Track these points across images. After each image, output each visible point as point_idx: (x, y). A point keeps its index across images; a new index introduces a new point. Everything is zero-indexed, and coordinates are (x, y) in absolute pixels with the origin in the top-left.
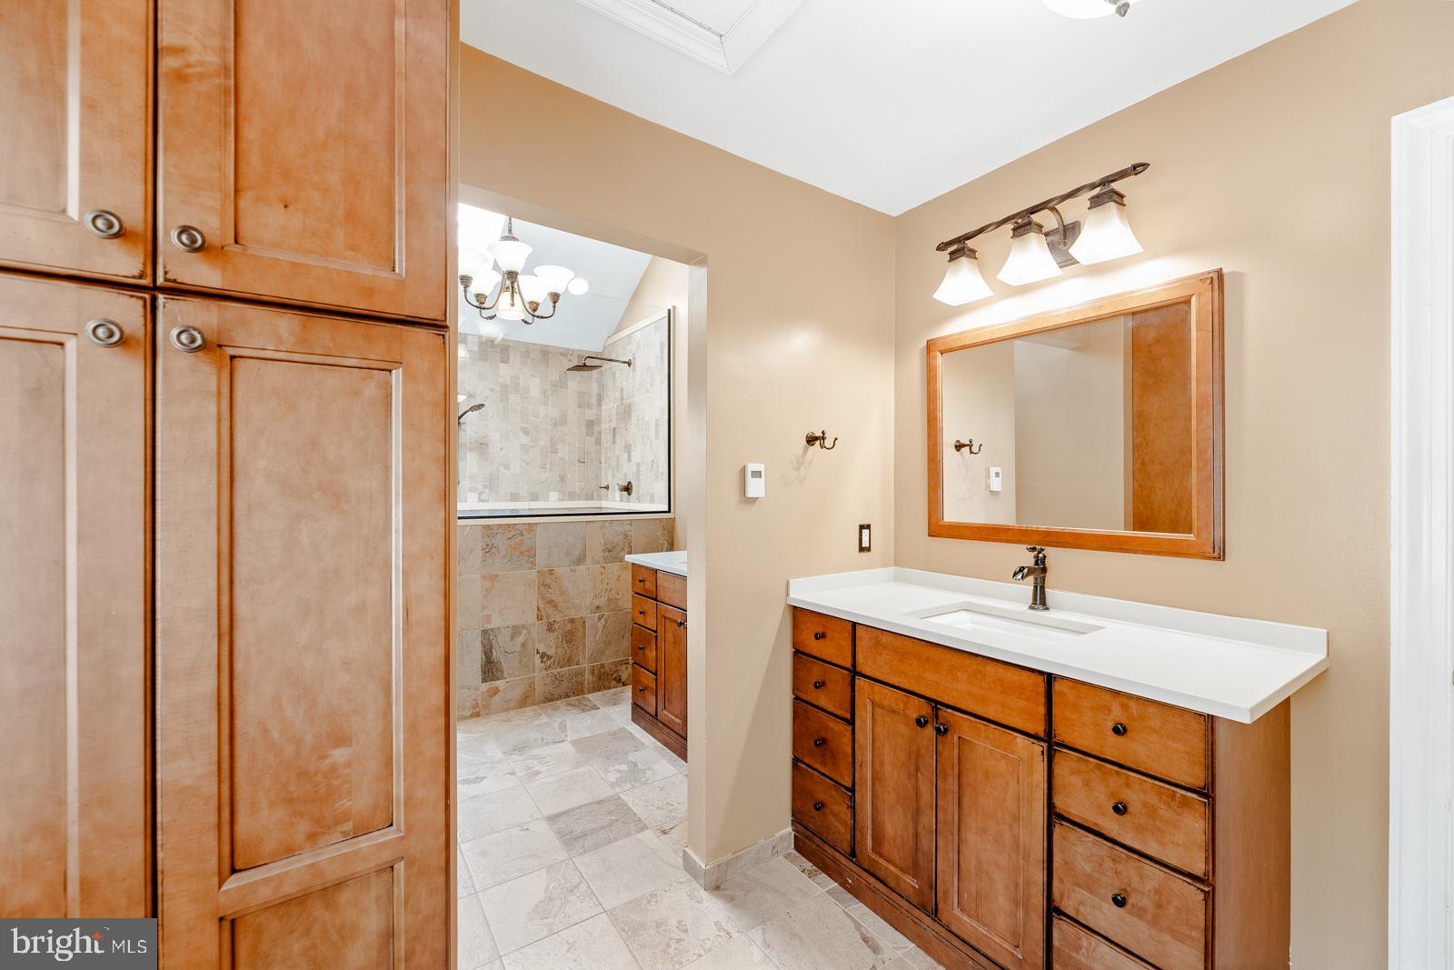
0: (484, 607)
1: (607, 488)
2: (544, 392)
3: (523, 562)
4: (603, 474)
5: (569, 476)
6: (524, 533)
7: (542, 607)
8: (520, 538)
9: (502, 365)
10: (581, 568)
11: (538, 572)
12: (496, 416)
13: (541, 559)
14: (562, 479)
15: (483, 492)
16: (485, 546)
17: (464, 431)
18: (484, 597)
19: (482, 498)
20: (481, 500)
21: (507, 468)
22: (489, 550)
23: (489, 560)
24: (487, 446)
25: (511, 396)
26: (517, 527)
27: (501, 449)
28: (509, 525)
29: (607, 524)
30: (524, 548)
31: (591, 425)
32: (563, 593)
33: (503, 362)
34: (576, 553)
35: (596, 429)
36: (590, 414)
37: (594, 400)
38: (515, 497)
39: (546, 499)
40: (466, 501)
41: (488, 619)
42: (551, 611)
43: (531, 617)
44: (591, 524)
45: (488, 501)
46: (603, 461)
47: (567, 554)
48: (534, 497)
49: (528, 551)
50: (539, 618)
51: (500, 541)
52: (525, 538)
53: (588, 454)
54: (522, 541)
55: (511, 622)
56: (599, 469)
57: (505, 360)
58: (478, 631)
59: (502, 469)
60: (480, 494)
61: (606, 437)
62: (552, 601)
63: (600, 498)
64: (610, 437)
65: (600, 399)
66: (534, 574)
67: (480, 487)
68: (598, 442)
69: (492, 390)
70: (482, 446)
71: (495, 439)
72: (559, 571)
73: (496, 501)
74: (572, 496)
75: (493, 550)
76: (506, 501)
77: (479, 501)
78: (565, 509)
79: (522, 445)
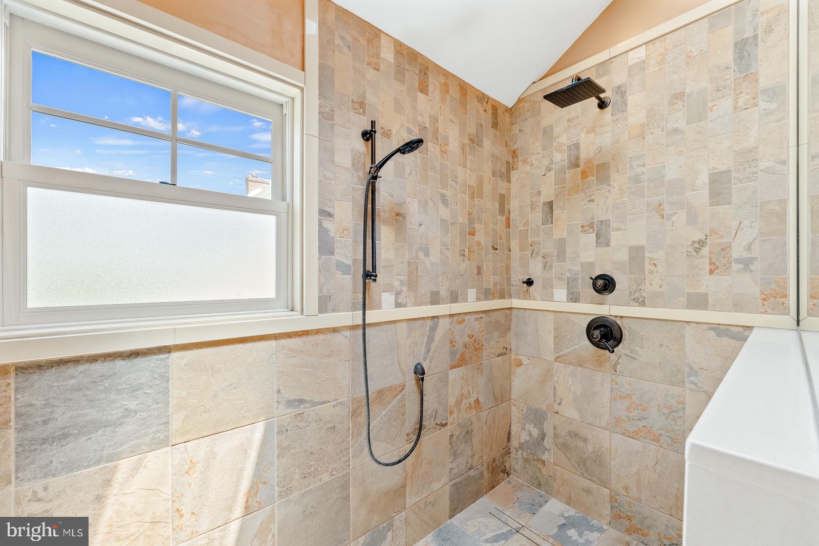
2: (463, 148)
4: (515, 264)
5: (485, 267)
9: (421, 96)
12: (414, 172)
14: (479, 271)
15: (401, 292)
19: (399, 301)
20: (398, 305)
21: (427, 254)
24: (404, 218)
27: (420, 225)
33: (422, 91)
35: (506, 207)
36: (502, 187)
38: (435, 299)
39: (465, 300)
40: (380, 308)
45: (405, 306)
46: (514, 247)
48: (454, 299)
56: (509, 257)
57: (423, 88)
59: (421, 255)
60: (398, 294)
67: (397, 284)
68: (508, 223)
69: (409, 131)
70: (399, 216)
71: (413, 208)
73: (415, 303)
74: (486, 294)
76: (426, 305)
77: (396, 307)
78: (482, 312)
79: (442, 220)
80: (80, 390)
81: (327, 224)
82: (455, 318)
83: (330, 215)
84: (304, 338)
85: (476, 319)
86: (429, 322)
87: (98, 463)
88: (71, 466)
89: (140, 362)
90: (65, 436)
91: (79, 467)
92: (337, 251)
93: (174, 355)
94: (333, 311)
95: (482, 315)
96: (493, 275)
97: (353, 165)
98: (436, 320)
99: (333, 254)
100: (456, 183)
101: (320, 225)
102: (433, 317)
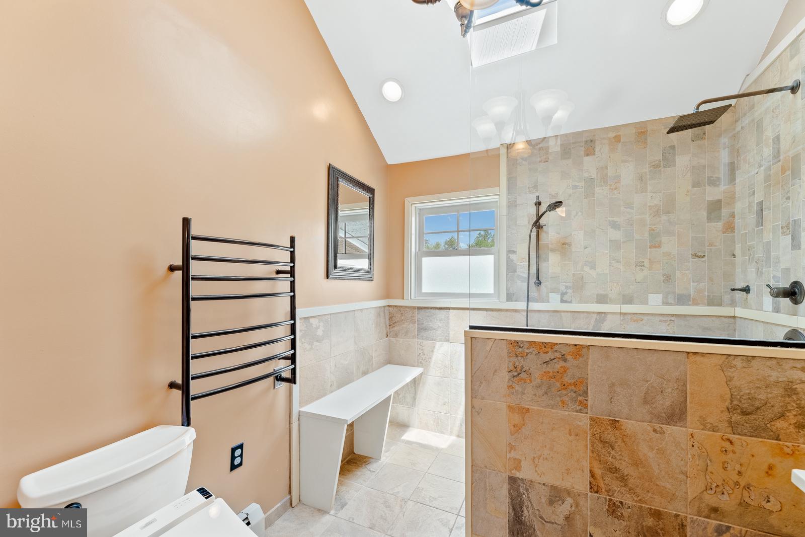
0: (512, 448)
1: (747, 290)
2: (641, 178)
3: (566, 399)
4: (739, 270)
5: (679, 275)
6: (569, 358)
7: (598, 472)
8: (562, 364)
9: (587, 159)
10: (674, 431)
11: (592, 419)
12: (580, 213)
13: (596, 398)
14: (668, 278)
15: (566, 293)
16: (512, 368)
17: (547, 233)
18: (512, 435)
19: (564, 299)
20: (562, 301)
21: (593, 267)
22: (517, 373)
23: (517, 388)
24: (570, 245)
25: (597, 190)
26: (557, 348)
27: (585, 248)
28: (544, 344)
29: (738, 363)
30: (567, 379)
31: (715, 208)
32: (637, 463)
33: (588, 155)
34: (665, 402)
35: (725, 212)
36: (714, 193)
37: (722, 172)
38: (602, 299)
39: (645, 302)
41: (518, 465)
42: (615, 486)
43: (581, 483)
44: (698, 359)
45: (571, 302)
46: (738, 252)
47: (646, 402)
48: (628, 300)
49: (575, 384)
50: (594, 488)
51: (532, 363)
52: (567, 365)
53: (711, 245)
54: (565, 370)
55: (550, 479)
56: (732, 264)
57: (590, 152)
58: (505, 476)
59: (587, 269)
60: (563, 294)
61: (745, 221)
62: (617, 470)
63: (733, 304)
64: (752, 218)
65: (733, 168)
66: (583, 421)
67: (561, 288)
68: (730, 228)
69: (575, 187)
70: (564, 246)
71: (579, 238)
72: (629, 425)
73: (580, 302)
74: (682, 300)
75: (523, 375)
76: (592, 303)
77: (561, 302)
78: (673, 315)
79: (611, 241)
80: (429, 317)
81: (513, 257)
82: (629, 317)
83: (514, 252)
84: (500, 313)
85: (660, 321)
86: (595, 316)
87: (432, 340)
88: (427, 339)
89: (442, 311)
90: (426, 329)
91: (428, 340)
92: (518, 270)
93: (451, 311)
94: (516, 301)
95: (673, 318)
96: (693, 282)
97: (528, 223)
98: (603, 315)
99: (516, 272)
100: (632, 208)
101: (508, 257)
102: (599, 313)
